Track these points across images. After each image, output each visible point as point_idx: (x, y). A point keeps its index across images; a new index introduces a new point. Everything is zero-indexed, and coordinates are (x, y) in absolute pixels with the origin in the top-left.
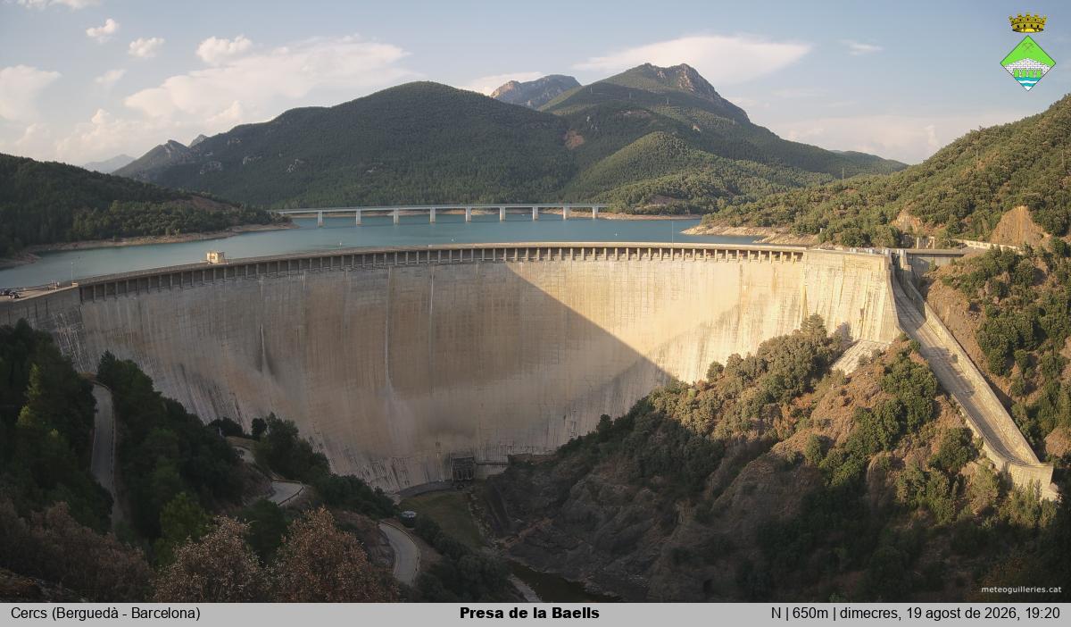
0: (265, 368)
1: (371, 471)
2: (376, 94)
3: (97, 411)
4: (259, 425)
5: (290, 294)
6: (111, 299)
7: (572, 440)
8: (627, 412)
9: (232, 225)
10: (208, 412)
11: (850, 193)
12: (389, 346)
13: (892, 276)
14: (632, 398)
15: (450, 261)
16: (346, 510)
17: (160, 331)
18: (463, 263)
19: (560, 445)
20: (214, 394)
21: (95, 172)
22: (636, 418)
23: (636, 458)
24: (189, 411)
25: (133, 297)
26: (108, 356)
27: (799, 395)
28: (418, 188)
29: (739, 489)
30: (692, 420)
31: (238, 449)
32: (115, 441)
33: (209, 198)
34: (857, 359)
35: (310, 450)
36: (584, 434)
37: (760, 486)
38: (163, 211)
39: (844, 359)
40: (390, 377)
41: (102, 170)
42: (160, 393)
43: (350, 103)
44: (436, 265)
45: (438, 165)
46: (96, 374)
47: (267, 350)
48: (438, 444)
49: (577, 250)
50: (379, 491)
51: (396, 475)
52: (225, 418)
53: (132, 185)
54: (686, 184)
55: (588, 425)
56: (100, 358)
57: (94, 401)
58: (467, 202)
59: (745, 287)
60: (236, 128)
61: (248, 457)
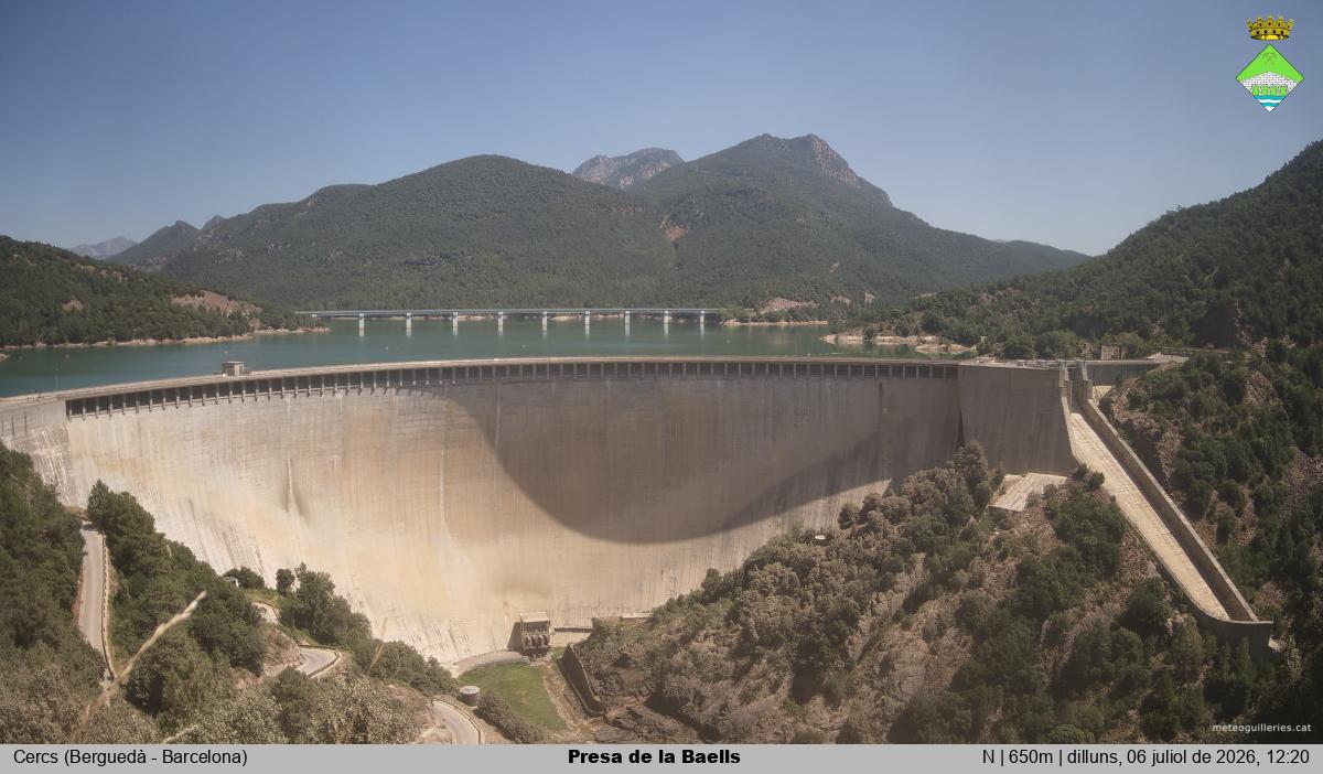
0: (293, 506)
1: (423, 637)
2: (431, 170)
3: (86, 554)
4: (284, 578)
5: (323, 416)
6: (103, 416)
7: (671, 600)
8: (739, 565)
9: (253, 329)
10: (223, 560)
11: (1016, 293)
12: (446, 483)
13: (1068, 395)
14: (746, 548)
15: (521, 378)
16: (391, 683)
17: (163, 458)
18: (537, 381)
19: (657, 605)
20: (230, 538)
21: (87, 257)
22: (751, 573)
23: (751, 620)
24: (200, 558)
25: (130, 413)
26: (100, 488)
27: (952, 543)
28: (482, 288)
29: (881, 659)
30: (823, 575)
31: (260, 606)
32: (107, 592)
33: (225, 295)
34: (1025, 496)
35: (347, 610)
36: (686, 592)
37: (906, 655)
38: (170, 309)
39: (1010, 497)
40: (446, 521)
41: (95, 254)
42: (163, 535)
43: (399, 179)
44: (504, 383)
45: (507, 260)
46: (85, 507)
47: (294, 483)
48: (506, 604)
49: (678, 367)
50: (433, 662)
51: (454, 641)
52: (243, 568)
53: (131, 276)
54: (813, 283)
55: (690, 582)
56: (91, 488)
57: (82, 542)
58: (542, 304)
59: (885, 410)
60: (259, 208)
61: (271, 615)
